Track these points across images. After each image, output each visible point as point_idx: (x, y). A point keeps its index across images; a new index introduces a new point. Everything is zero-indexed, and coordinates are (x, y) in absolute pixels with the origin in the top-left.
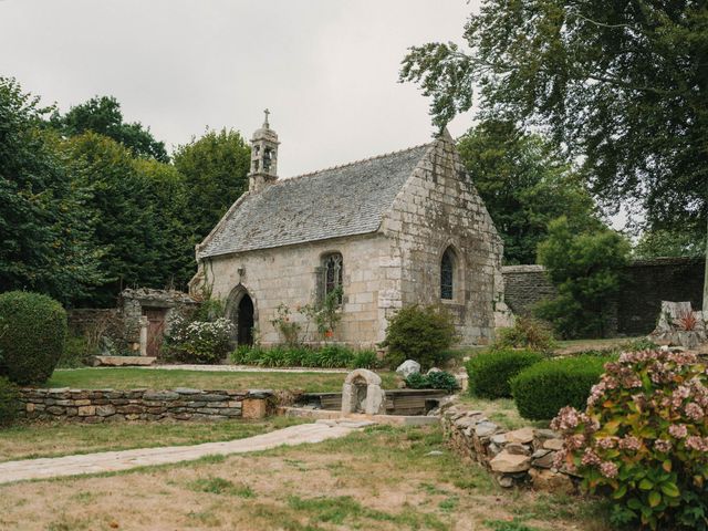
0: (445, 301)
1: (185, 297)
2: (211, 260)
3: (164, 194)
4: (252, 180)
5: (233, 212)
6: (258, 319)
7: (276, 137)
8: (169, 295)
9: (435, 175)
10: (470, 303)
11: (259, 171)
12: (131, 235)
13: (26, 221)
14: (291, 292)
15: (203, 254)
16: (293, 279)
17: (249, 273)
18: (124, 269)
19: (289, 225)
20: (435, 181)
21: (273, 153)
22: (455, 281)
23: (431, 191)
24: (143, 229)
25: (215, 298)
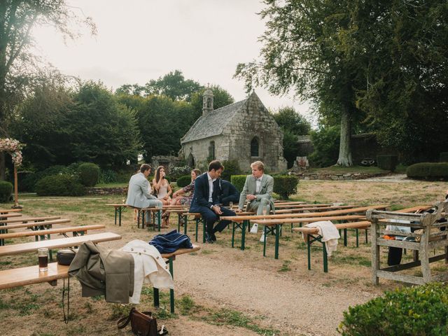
0: (253, 157)
1: (175, 158)
3: (185, 115)
4: (203, 111)
5: (195, 125)
8: (169, 158)
9: (248, 111)
10: (265, 157)
11: (206, 108)
13: (111, 137)
14: (203, 156)
16: (203, 151)
17: (193, 149)
18: (167, 147)
19: (206, 131)
20: (248, 112)
22: (260, 149)
23: (245, 117)
25: (186, 158)
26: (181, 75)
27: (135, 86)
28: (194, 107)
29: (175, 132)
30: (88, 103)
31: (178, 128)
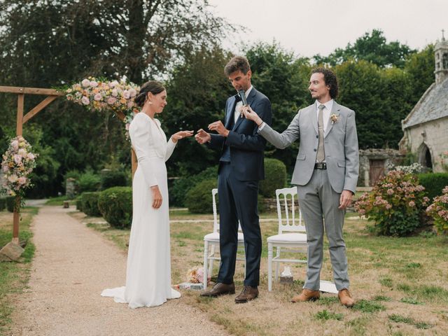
1: (395, 152)
2: (409, 129)
3: (399, 88)
4: (437, 76)
5: (425, 97)
8: (385, 152)
11: (440, 69)
15: (406, 126)
25: (413, 151)
26: (382, 35)
27: (316, 57)
28: (412, 75)
29: (386, 114)
30: (259, 72)
31: (389, 108)
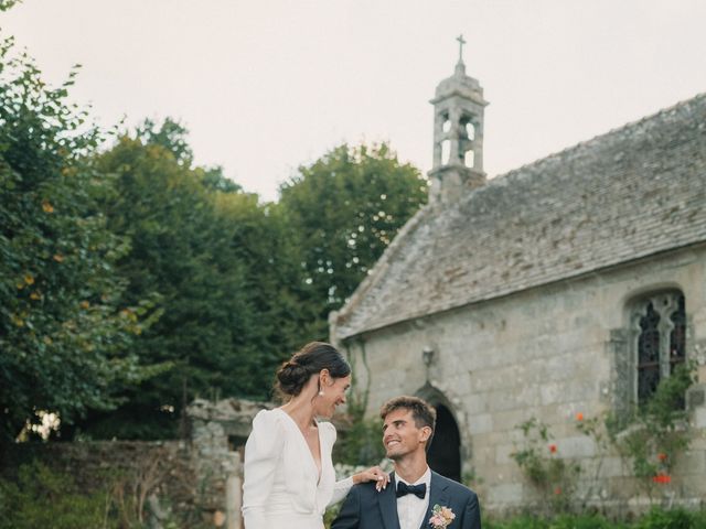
2: (362, 339)
6: (471, 456)
7: (479, 91)
12: (206, 319)
14: (549, 393)
15: (349, 331)
16: (553, 362)
17: (449, 359)
19: (533, 249)
21: (477, 125)
24: (228, 308)
